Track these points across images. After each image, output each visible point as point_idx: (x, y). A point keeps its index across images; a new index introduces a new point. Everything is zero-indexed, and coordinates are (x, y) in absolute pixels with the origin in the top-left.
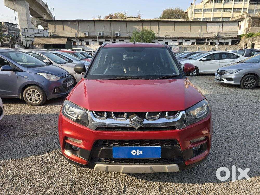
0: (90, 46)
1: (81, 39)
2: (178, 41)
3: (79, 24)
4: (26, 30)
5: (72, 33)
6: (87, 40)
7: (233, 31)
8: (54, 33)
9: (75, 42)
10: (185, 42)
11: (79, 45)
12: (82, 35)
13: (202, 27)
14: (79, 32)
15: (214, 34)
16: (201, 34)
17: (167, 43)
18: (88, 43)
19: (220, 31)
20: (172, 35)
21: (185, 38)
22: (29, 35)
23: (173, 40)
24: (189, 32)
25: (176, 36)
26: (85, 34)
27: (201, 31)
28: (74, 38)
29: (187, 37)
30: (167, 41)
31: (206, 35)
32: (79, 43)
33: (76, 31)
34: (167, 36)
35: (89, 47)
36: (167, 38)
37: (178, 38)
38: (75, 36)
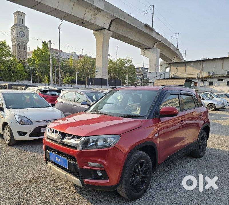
0: (213, 86)
1: (203, 80)
3: (203, 63)
4: (150, 73)
5: (194, 74)
6: (211, 80)
8: (176, 75)
9: (196, 83)
11: (201, 85)
12: (205, 75)
14: (202, 72)
18: (211, 84)
22: (152, 77)
26: (209, 73)
28: (195, 78)
32: (200, 84)
33: (199, 71)
35: (211, 87)
38: (196, 76)
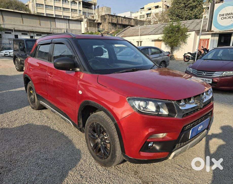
2: (29, 34)
7: (78, 29)
10: (37, 36)
13: (51, 23)
15: (63, 30)
16: (51, 29)
17: (16, 36)
19: (67, 28)
20: (21, 28)
21: (36, 32)
23: (23, 33)
24: (39, 26)
25: (26, 29)
27: (51, 27)
29: (38, 31)
30: (17, 33)
31: (57, 30)
34: (15, 29)
36: (16, 31)
37: (28, 32)
